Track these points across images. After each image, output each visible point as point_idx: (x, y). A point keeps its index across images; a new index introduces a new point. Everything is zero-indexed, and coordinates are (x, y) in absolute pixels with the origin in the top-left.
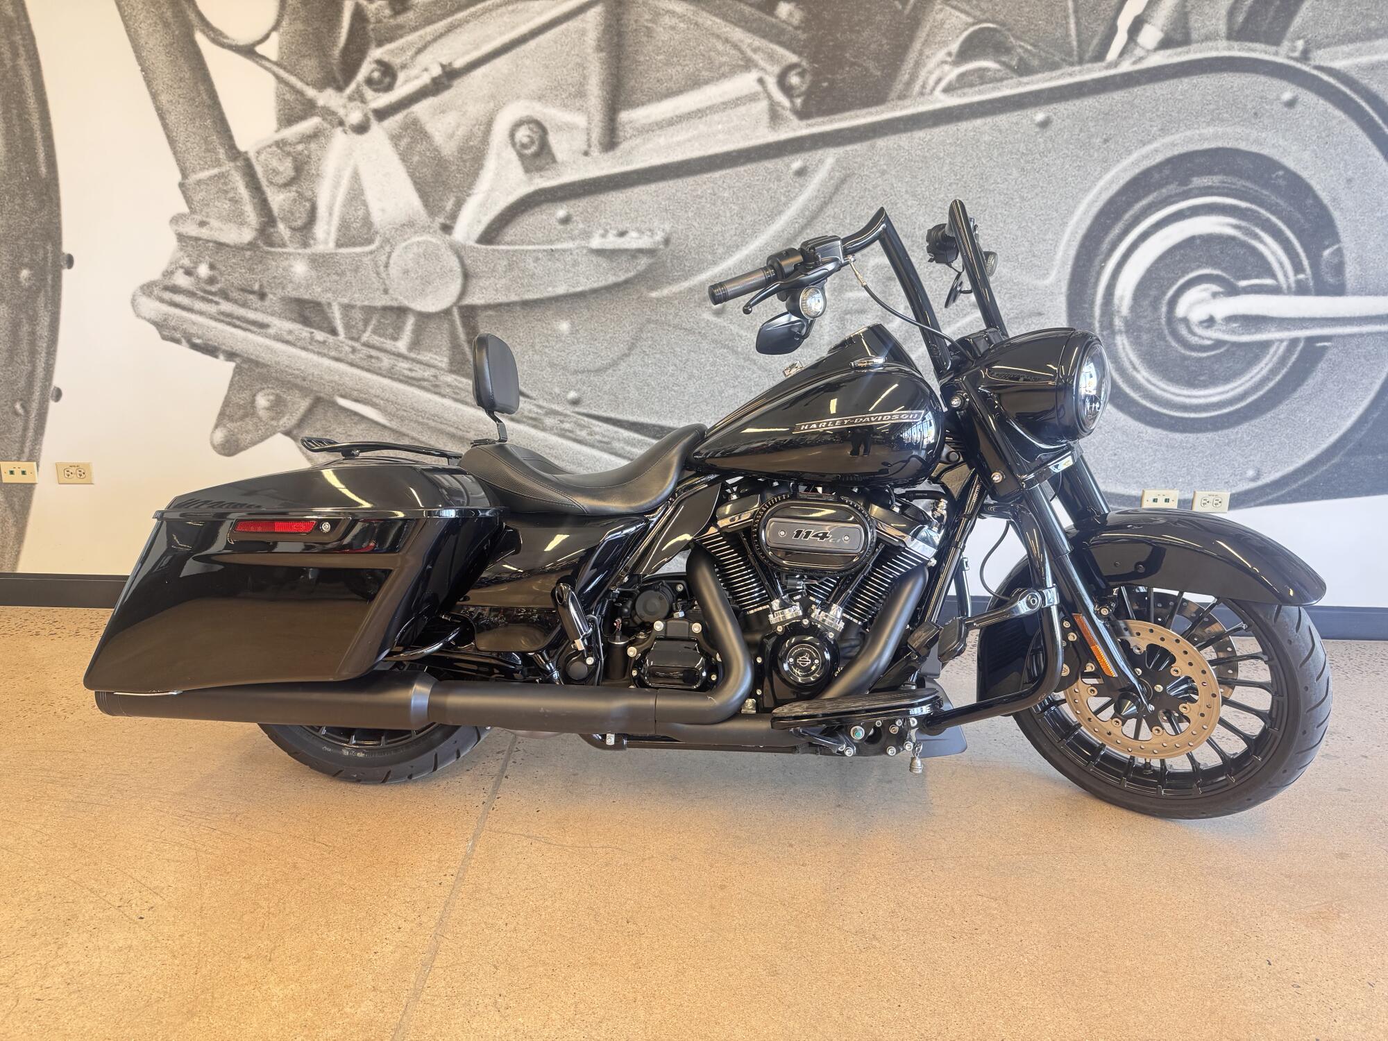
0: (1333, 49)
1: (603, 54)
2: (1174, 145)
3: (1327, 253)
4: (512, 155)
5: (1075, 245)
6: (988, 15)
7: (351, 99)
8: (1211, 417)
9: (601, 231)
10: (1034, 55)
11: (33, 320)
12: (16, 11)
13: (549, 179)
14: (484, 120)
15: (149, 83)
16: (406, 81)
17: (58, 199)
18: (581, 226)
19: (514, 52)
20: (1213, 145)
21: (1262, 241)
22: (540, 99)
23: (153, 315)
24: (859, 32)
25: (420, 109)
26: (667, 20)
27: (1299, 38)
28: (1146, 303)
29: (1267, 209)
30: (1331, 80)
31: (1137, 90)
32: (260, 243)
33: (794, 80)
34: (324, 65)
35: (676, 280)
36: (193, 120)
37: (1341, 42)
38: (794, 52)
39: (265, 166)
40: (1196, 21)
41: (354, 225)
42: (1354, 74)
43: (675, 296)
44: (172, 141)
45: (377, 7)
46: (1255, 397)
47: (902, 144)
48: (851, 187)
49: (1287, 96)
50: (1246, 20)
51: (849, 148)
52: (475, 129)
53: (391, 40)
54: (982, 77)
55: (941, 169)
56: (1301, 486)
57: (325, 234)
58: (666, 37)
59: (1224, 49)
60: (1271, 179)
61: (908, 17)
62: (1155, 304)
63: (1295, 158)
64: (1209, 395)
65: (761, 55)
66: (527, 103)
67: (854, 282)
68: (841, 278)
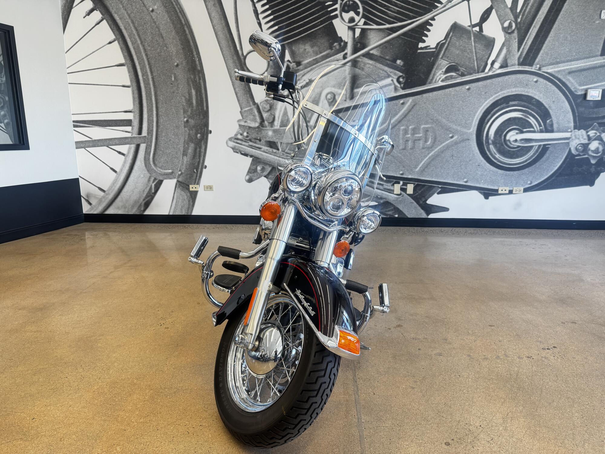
0: (547, 67)
1: (351, 75)
2: (504, 93)
3: (548, 121)
4: (326, 102)
5: (478, 121)
6: (453, 61)
8: (517, 167)
10: (465, 71)
11: (200, 148)
12: (200, 68)
13: (335, 107)
14: (319, 93)
15: (233, 85)
16: (299, 84)
17: (209, 116)
19: (328, 75)
20: (515, 93)
21: (531, 119)
22: (334, 87)
23: (231, 146)
24: (418, 67)
26: (368, 66)
27: (538, 64)
28: (498, 136)
29: (531, 110)
30: (547, 75)
31: (494, 80)
32: (260, 127)
33: (401, 80)
36: (244, 95)
37: (550, 65)
38: (401, 72)
39: (262, 106)
40: (509, 61)
41: (284, 121)
42: (554, 73)
44: (238, 100)
45: (293, 65)
46: (529, 161)
47: (430, 95)
48: (416, 107)
49: (535, 80)
50: (523, 60)
51: (416, 97)
52: (317, 95)
54: (451, 77)
55: (440, 102)
56: (543, 186)
57: (277, 124)
58: (367, 70)
59: (517, 68)
60: (531, 102)
61: (431, 62)
62: (500, 136)
63: (538, 96)
64: (517, 161)
65: (392, 74)
66: (331, 88)
67: (417, 132)
68: (414, 131)
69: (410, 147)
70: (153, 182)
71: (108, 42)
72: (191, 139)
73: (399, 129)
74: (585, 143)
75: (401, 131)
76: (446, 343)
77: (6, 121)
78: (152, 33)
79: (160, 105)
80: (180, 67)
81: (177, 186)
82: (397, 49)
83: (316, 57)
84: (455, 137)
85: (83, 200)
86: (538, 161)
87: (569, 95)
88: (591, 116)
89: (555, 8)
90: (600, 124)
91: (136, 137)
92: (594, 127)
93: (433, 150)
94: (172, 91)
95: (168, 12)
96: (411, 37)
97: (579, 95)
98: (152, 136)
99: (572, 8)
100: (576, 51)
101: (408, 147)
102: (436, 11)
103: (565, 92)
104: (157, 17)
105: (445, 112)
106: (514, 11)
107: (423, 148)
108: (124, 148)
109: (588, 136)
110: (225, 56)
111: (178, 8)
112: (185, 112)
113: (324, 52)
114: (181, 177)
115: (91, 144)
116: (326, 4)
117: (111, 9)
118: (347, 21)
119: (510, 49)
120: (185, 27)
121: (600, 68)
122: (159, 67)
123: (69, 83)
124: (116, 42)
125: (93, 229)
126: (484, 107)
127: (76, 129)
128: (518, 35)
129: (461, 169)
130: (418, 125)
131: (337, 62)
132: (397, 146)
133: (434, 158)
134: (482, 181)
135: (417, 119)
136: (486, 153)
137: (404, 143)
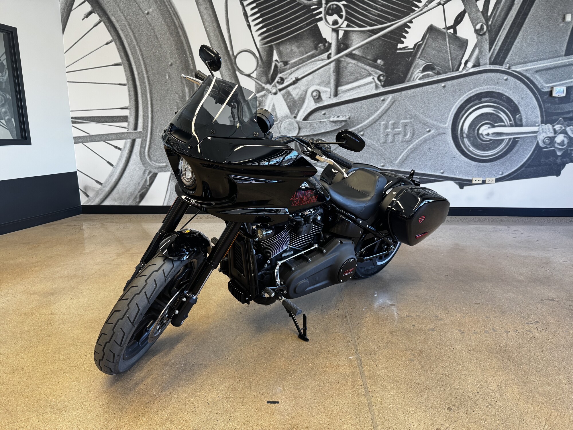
0: (516, 66)
1: (335, 74)
2: (477, 91)
3: (517, 116)
4: (312, 99)
5: (453, 115)
6: (429, 61)
7: (273, 86)
8: (489, 159)
9: (333, 116)
12: (193, 67)
13: (321, 104)
14: (305, 91)
16: (287, 82)
18: (328, 115)
19: (313, 74)
20: (487, 90)
21: (500, 114)
22: (319, 85)
24: (397, 66)
25: (290, 88)
26: (350, 65)
27: (507, 64)
29: (501, 106)
30: (516, 74)
31: (467, 78)
33: (382, 78)
34: (267, 78)
37: (518, 64)
38: (381, 71)
40: (481, 60)
42: (522, 72)
45: (280, 65)
46: (500, 153)
48: (396, 103)
49: (505, 78)
50: (494, 60)
51: (395, 94)
52: (303, 93)
53: (283, 72)
54: (428, 76)
55: (418, 98)
56: (514, 176)
58: (350, 69)
59: (489, 67)
60: (502, 98)
61: (410, 62)
62: (474, 130)
63: (508, 93)
64: (489, 153)
65: (373, 72)
66: (316, 86)
67: (397, 127)
68: (394, 126)
69: (390, 141)
70: (148, 175)
71: (105, 43)
73: (380, 124)
74: (551, 136)
75: (382, 126)
76: (437, 319)
77: (7, 118)
78: (147, 34)
79: (155, 103)
80: (173, 66)
81: (171, 178)
82: (377, 50)
83: (302, 57)
84: (432, 132)
85: (80, 192)
86: (509, 154)
87: (536, 92)
88: (557, 111)
89: (523, 12)
90: (565, 119)
91: (132, 132)
92: (559, 122)
93: (411, 144)
94: (166, 89)
95: (163, 15)
96: (390, 38)
97: (546, 92)
98: (147, 131)
99: (538, 12)
100: (543, 51)
101: (388, 140)
102: (414, 14)
103: (533, 89)
104: (152, 19)
105: (423, 108)
106: (485, 15)
107: (402, 142)
108: (120, 143)
109: (554, 130)
111: (172, 11)
113: (310, 52)
115: (89, 139)
116: (312, 8)
117: (108, 12)
118: (331, 23)
119: (482, 49)
120: (179, 29)
121: (564, 68)
122: (154, 66)
123: (68, 82)
124: (113, 43)
125: (91, 220)
126: (459, 103)
127: (74, 125)
128: (489, 37)
129: (438, 161)
130: (398, 120)
131: (321, 61)
132: (378, 140)
133: (412, 151)
134: (458, 172)
135: (397, 115)
136: (461, 146)
137: (385, 136)
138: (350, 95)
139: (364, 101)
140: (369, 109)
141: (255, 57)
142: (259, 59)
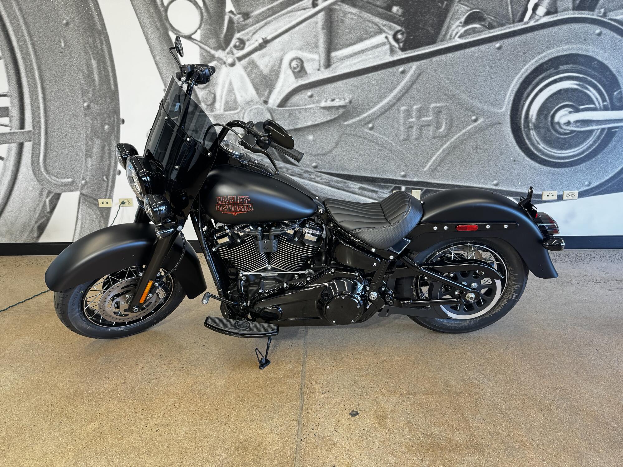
0: (616, 12)
1: (325, 31)
2: (552, 53)
3: (615, 93)
4: (290, 72)
5: (513, 95)
6: (476, 6)
7: (228, 53)
8: (570, 161)
9: (325, 100)
10: (495, 21)
12: (102, 27)
13: (304, 80)
14: (279, 59)
15: (152, 51)
16: (249, 46)
17: (118, 98)
18: (317, 98)
19: (290, 32)
20: (568, 53)
21: (589, 90)
22: (300, 49)
24: (424, 16)
25: (255, 56)
26: (350, 16)
27: (602, 8)
28: (542, 117)
29: (591, 77)
30: (616, 24)
31: (536, 33)
33: (400, 36)
34: (218, 41)
35: (354, 117)
37: (619, 8)
38: (399, 25)
40: (560, 3)
41: (230, 103)
43: (354, 123)
44: (161, 73)
45: (237, 18)
46: (587, 152)
47: (442, 59)
48: (423, 77)
49: (598, 31)
50: (580, 2)
51: (422, 62)
52: (276, 63)
53: (243, 30)
54: (474, 31)
55: (458, 68)
56: (607, 188)
57: (219, 106)
58: (349, 23)
59: (571, 14)
60: (591, 65)
61: (444, 9)
62: (546, 117)
63: (602, 56)
64: (569, 153)
65: (386, 27)
66: (296, 51)
67: (425, 114)
68: (420, 113)
69: (414, 136)
70: (47, 197)
72: (95, 133)
73: (398, 110)
75: (401, 113)
79: (47, 86)
80: (71, 26)
81: (81, 201)
83: (272, 5)
84: (481, 121)
86: (601, 152)
91: (18, 132)
93: (448, 140)
94: (63, 63)
98: (39, 130)
101: (412, 136)
105: (465, 83)
107: (434, 138)
110: (137, 8)
112: (84, 93)
114: (86, 188)
122: (40, 27)
126: (523, 74)
129: (489, 166)
130: (427, 103)
131: (303, 11)
132: (396, 136)
133: (449, 152)
134: (520, 183)
135: (425, 95)
136: (525, 142)
137: (406, 130)
138: (351, 65)
139: (372, 74)
140: (381, 87)
141: (197, 7)
142: (204, 11)
